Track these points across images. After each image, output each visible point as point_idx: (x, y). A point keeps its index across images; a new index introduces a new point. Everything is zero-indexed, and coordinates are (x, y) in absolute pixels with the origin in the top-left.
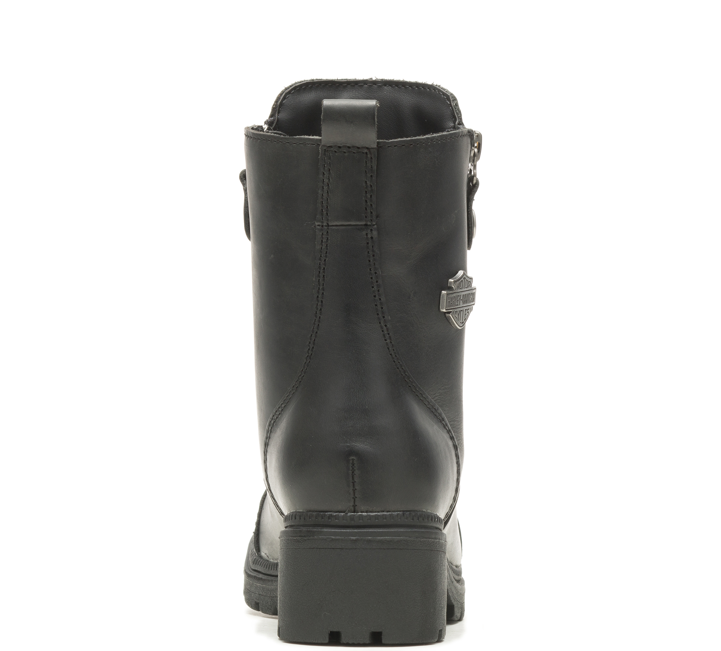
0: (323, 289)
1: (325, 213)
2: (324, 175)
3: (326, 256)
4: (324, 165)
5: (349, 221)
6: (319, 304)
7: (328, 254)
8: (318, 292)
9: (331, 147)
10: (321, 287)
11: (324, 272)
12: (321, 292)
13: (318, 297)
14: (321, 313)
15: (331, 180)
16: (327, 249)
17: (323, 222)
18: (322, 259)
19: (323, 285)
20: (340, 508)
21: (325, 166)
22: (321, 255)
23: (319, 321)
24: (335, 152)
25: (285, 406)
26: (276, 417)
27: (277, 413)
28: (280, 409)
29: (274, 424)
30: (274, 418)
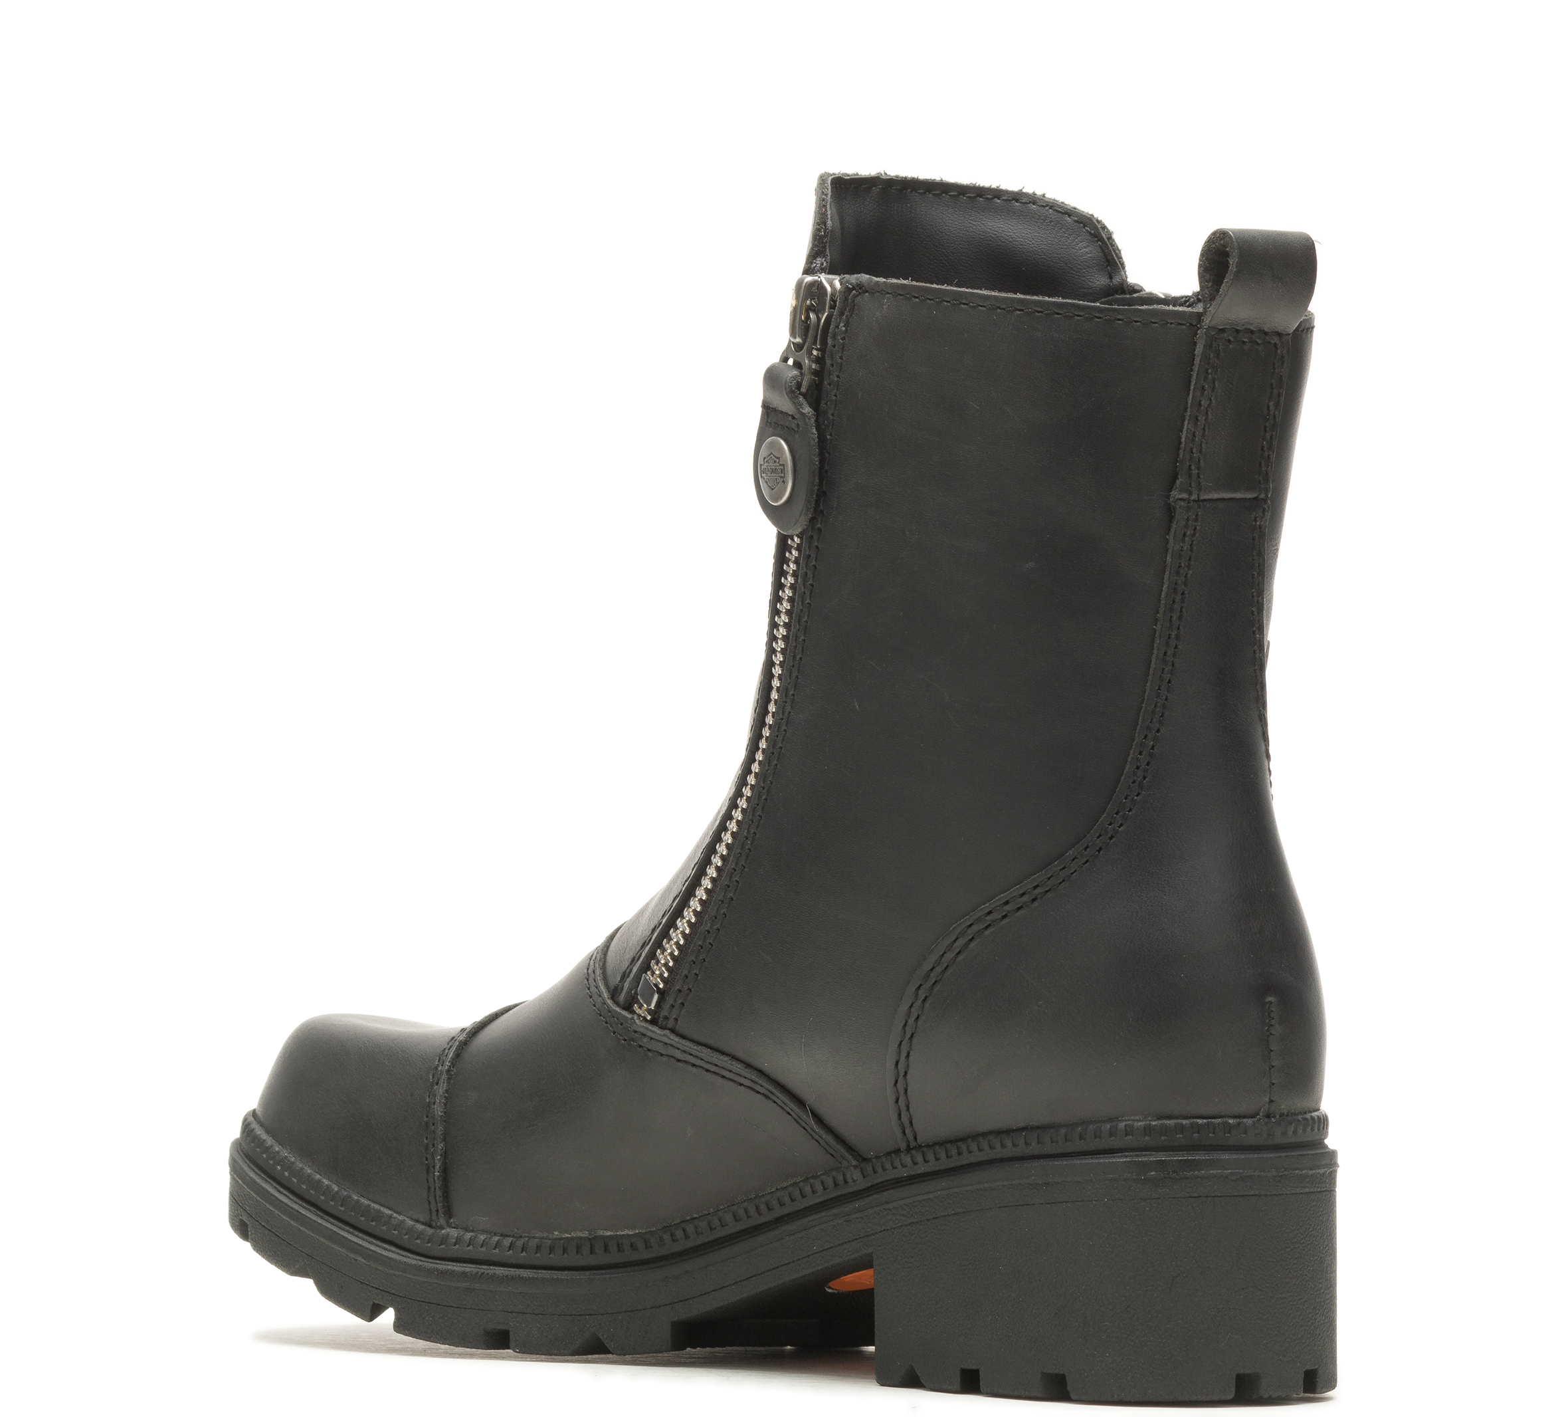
0: (1178, 637)
1: (1195, 472)
2: (1205, 390)
3: (1189, 566)
4: (1208, 369)
5: (1235, 490)
6: (1167, 669)
7: (1192, 563)
8: (1167, 644)
9: (1223, 331)
10: (1174, 634)
11: (1183, 601)
12: (1173, 642)
13: (1165, 654)
14: (1168, 690)
15: (1214, 401)
16: (1191, 550)
17: (1190, 494)
18: (1182, 571)
19: (1178, 628)
20: (1244, 1108)
21: (1210, 371)
22: (1180, 563)
23: (1164, 706)
24: (1229, 341)
25: (1047, 892)
26: (1000, 916)
27: (1007, 908)
28: (1025, 899)
29: (987, 932)
30: (988, 918)
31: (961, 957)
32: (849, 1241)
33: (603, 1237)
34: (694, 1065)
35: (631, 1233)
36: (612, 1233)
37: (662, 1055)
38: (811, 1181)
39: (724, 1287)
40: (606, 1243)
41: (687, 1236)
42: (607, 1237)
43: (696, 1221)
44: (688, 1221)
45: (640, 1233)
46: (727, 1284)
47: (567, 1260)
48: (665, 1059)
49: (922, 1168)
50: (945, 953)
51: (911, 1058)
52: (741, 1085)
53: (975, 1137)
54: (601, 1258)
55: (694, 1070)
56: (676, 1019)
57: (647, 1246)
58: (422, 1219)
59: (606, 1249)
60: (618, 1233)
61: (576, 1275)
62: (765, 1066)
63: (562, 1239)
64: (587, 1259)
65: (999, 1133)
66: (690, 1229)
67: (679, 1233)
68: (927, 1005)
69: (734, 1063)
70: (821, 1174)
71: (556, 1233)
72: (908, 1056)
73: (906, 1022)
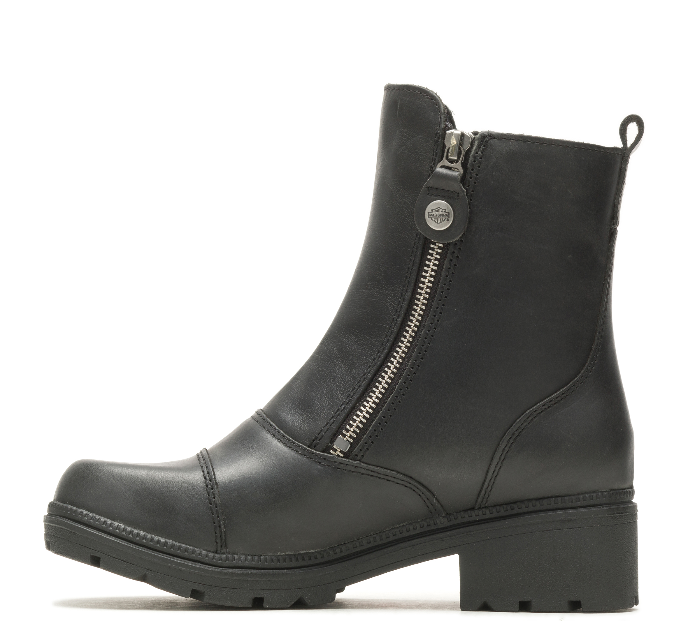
6: (605, 300)
10: (608, 285)
12: (607, 289)
13: (606, 294)
14: (606, 308)
23: (605, 316)
25: (567, 396)
26: (548, 407)
27: (551, 403)
28: (559, 399)
29: (542, 414)
30: (543, 407)
31: (530, 425)
32: (442, 549)
33: (300, 554)
34: (371, 476)
35: (313, 551)
36: (305, 552)
37: (353, 472)
38: (414, 524)
39: (364, 573)
40: (303, 556)
41: (341, 551)
42: (303, 553)
43: (347, 545)
44: (342, 544)
45: (318, 551)
46: (366, 571)
47: (285, 565)
48: (355, 473)
49: (488, 516)
50: (523, 423)
51: (501, 469)
52: (397, 483)
53: (522, 501)
54: (301, 563)
55: (372, 478)
56: (363, 456)
57: (323, 557)
58: (212, 550)
59: (304, 559)
60: (308, 552)
61: (290, 571)
62: (415, 475)
63: (281, 556)
64: (294, 564)
65: (538, 499)
66: (343, 548)
67: (338, 550)
68: (513, 446)
69: (398, 474)
70: (420, 521)
71: (279, 553)
72: (500, 468)
73: (502, 453)
